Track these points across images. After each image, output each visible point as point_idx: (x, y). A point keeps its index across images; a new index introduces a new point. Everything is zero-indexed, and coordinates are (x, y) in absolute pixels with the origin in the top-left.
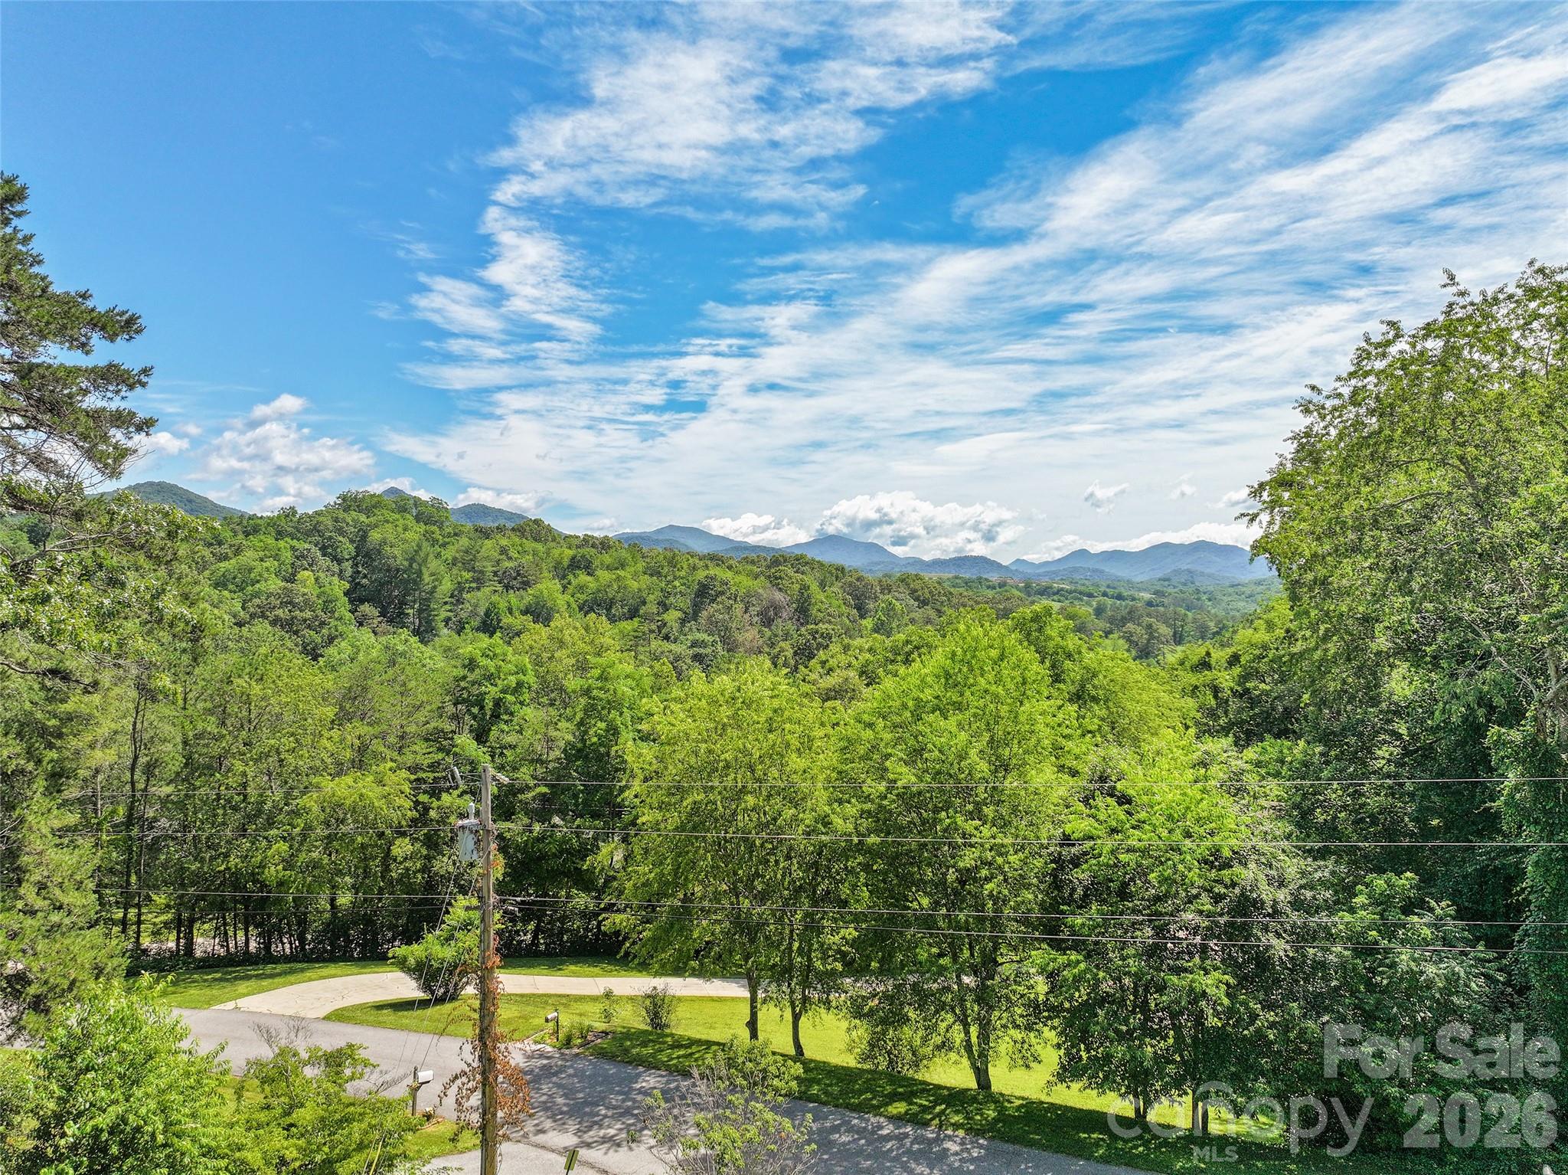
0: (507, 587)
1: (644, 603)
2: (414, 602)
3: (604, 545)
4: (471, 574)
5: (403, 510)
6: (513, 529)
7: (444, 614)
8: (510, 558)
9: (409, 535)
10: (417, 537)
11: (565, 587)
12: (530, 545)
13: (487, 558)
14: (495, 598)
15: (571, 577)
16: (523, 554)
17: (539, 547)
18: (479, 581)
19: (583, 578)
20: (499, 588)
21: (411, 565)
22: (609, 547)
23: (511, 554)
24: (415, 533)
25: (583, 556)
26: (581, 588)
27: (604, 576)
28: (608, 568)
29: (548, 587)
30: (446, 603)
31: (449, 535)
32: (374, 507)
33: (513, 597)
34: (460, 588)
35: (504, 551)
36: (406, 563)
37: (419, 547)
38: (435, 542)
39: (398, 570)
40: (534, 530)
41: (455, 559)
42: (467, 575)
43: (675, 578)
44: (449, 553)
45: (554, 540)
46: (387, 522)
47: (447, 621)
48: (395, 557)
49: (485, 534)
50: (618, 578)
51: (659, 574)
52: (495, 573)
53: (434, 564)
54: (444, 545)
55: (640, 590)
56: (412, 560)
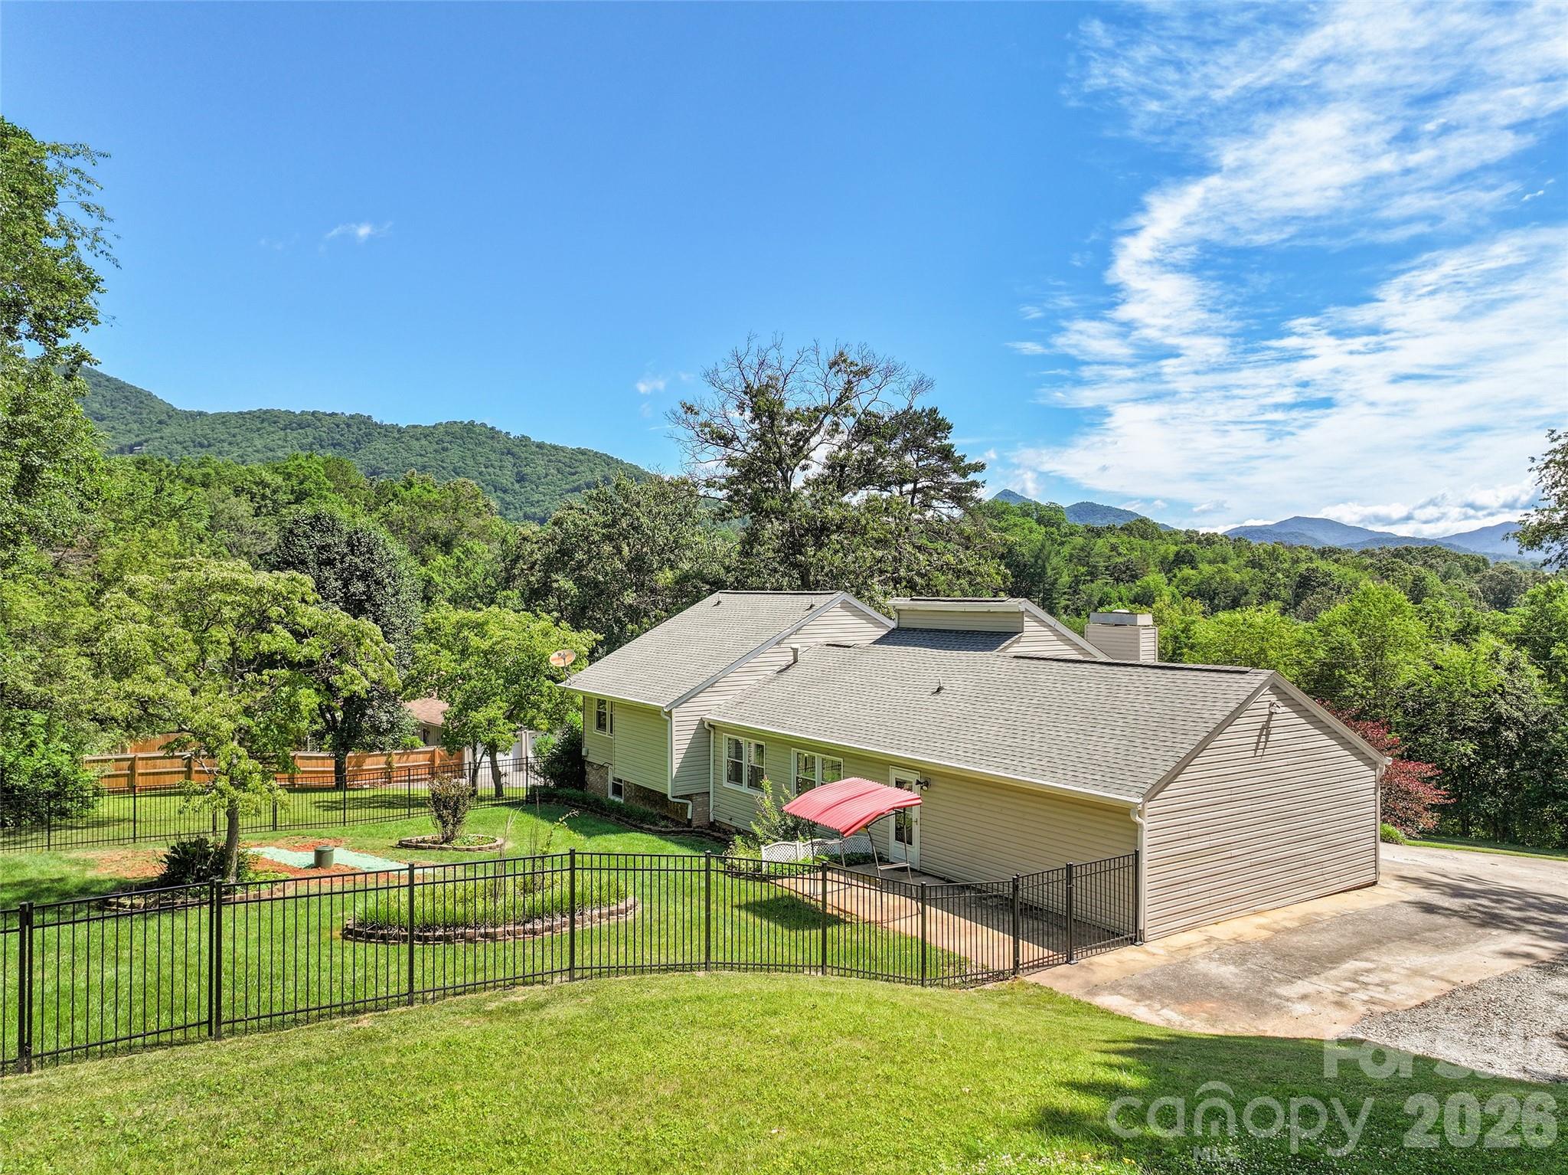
0: (1118, 580)
1: (1246, 593)
2: (1039, 592)
3: (1209, 540)
4: (1086, 568)
5: (1026, 514)
6: (1122, 529)
7: (1064, 603)
8: (1119, 554)
9: (1034, 536)
10: (1040, 537)
11: (1170, 580)
12: (1137, 541)
13: (1100, 555)
14: (1107, 589)
15: (1176, 571)
16: (1131, 551)
17: (1147, 544)
18: (1093, 574)
19: (1187, 571)
20: (1111, 580)
21: (1036, 561)
22: (1214, 543)
23: (1120, 551)
24: (1039, 534)
25: (1187, 551)
26: (1185, 580)
27: (1207, 569)
28: (1210, 562)
29: (1154, 578)
30: (1065, 593)
31: (1066, 535)
32: (1003, 513)
33: (1122, 588)
34: (1077, 580)
35: (1114, 548)
36: (1032, 560)
37: (1043, 546)
38: (1054, 541)
39: (1025, 566)
40: (1142, 529)
41: (1071, 555)
42: (1083, 569)
43: (1278, 570)
44: (1066, 550)
45: (1160, 537)
46: (1016, 525)
47: (1066, 608)
48: (1023, 555)
49: (1098, 533)
50: (1220, 571)
51: (1261, 567)
52: (1107, 568)
53: (1055, 561)
54: (1062, 544)
55: (1242, 582)
56: (1037, 557)
